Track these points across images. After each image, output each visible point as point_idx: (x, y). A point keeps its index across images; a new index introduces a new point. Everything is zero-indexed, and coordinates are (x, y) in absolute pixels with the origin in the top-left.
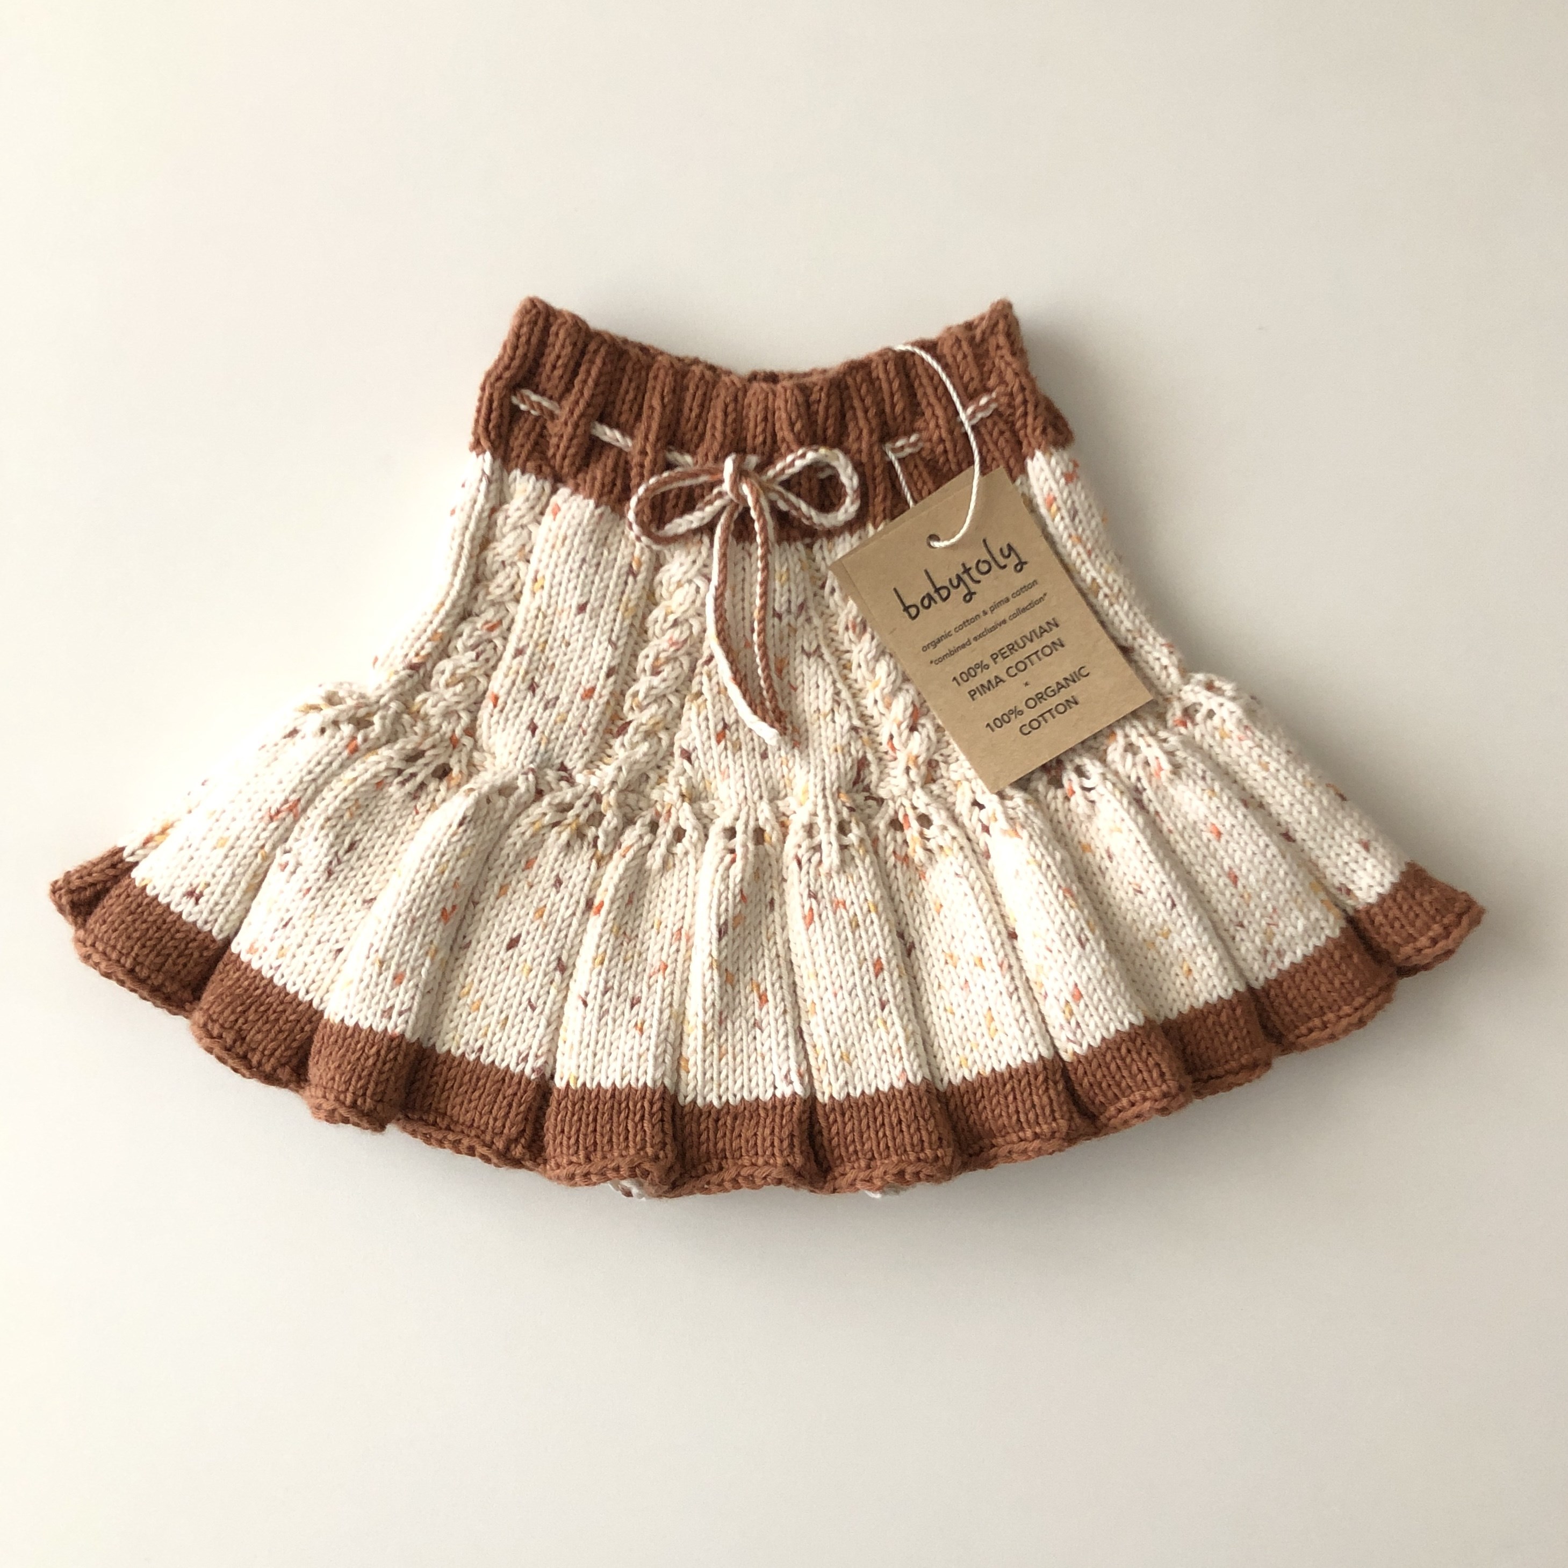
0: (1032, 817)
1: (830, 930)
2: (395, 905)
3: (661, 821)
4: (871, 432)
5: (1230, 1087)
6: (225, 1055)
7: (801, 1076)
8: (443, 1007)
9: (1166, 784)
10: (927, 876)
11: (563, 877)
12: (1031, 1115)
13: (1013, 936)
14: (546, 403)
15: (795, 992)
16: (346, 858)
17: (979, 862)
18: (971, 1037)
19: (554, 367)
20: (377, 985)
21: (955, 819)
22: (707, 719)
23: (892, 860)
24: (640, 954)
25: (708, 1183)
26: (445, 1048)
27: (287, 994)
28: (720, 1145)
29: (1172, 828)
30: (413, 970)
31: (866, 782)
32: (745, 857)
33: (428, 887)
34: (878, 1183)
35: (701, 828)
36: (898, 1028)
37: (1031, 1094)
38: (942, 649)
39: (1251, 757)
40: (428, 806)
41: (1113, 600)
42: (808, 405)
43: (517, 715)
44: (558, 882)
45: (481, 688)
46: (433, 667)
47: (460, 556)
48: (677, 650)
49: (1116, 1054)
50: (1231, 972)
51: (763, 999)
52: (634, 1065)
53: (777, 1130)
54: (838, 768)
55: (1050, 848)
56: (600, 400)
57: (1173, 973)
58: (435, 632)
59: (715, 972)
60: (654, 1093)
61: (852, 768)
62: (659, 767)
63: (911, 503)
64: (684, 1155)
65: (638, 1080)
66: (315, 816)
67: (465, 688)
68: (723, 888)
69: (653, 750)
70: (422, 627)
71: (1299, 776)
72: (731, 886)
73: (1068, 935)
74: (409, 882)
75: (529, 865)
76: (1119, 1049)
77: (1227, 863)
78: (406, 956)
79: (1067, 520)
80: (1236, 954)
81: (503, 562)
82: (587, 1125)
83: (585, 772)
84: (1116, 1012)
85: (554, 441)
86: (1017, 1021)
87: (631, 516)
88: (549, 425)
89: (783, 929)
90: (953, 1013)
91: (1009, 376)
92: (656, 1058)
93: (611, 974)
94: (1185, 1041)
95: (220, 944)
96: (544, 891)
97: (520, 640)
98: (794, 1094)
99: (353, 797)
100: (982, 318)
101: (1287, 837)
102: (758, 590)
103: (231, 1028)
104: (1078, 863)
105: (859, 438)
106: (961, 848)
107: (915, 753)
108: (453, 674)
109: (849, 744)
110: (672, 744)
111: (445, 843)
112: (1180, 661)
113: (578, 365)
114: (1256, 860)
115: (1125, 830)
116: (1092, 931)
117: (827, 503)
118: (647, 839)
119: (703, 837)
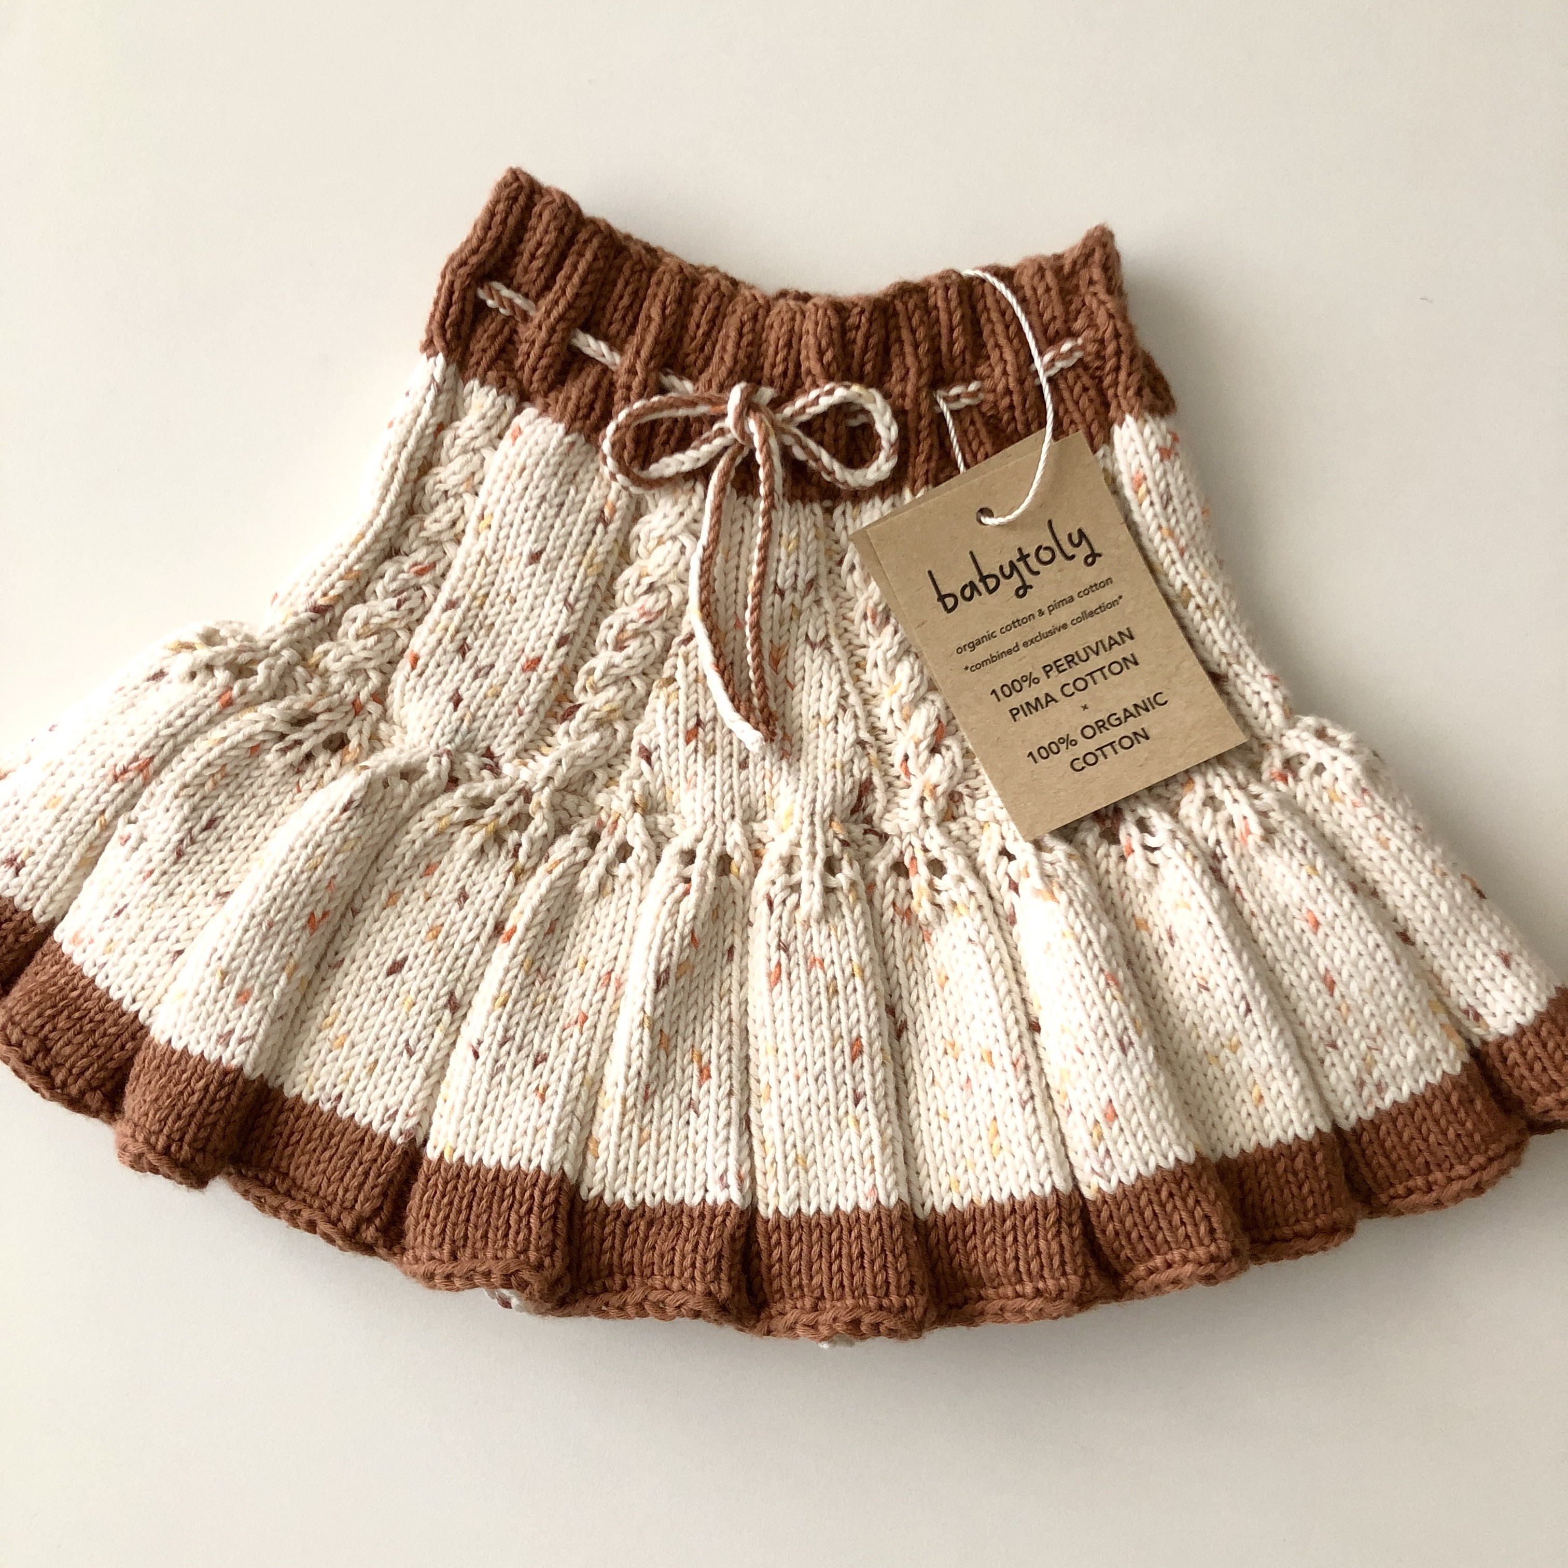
0: (1074, 876)
1: (800, 993)
2: (250, 902)
3: (604, 833)
4: (920, 373)
5: (1298, 1254)
6: (22, 1067)
7: (741, 1179)
8: (300, 1037)
9: (1253, 853)
10: (933, 938)
11: (471, 891)
12: (1034, 1266)
13: (1034, 1027)
14: (519, 301)
15: (747, 1069)
16: (201, 837)
17: (1000, 927)
18: (967, 1153)
19: (533, 257)
20: (216, 1002)
21: (976, 871)
22: (677, 712)
23: (890, 913)
24: (555, 999)
25: (607, 1304)
26: (296, 1091)
27: (109, 1000)
28: (627, 1257)
29: (1255, 910)
30: (263, 987)
31: (867, 811)
32: (702, 889)
33: (294, 884)
34: (824, 1330)
35: (652, 847)
36: (873, 1131)
37: (1036, 1237)
38: (982, 652)
39: (1366, 829)
40: (313, 784)
41: (1207, 613)
42: (844, 330)
43: (440, 683)
44: (463, 897)
45: (399, 645)
46: (344, 612)
47: (392, 478)
48: (650, 622)
49: (1154, 1197)
50: (1315, 1105)
51: (705, 1074)
52: (528, 1140)
53: (701, 1246)
54: (834, 789)
55: (1095, 919)
56: (583, 302)
57: (1238, 1099)
58: (350, 569)
59: (646, 1031)
60: (548, 1179)
61: (851, 791)
62: (610, 766)
63: (962, 468)
64: (579, 1266)
65: (530, 1161)
66: (170, 780)
67: (379, 641)
68: (668, 925)
69: (604, 744)
70: (335, 560)
71: (1428, 860)
72: (680, 924)
73: (1106, 1034)
74: (270, 875)
75: (429, 870)
76: (1158, 1192)
77: (1323, 963)
78: (256, 969)
79: (1158, 507)
80: (1323, 1082)
81: (446, 492)
82: (459, 1212)
83: (516, 761)
84: (1159, 1142)
85: (524, 347)
86: (1029, 1139)
87: (606, 446)
88: (521, 328)
89: (741, 986)
90: (947, 1119)
91: (1101, 318)
92: (556, 1135)
93: (514, 1020)
94: (1247, 1188)
95: (42, 928)
96: (444, 905)
97: (454, 590)
98: (729, 1202)
99: (219, 762)
100: (1073, 248)
101: (1405, 937)
102: (756, 555)
103: (35, 1035)
104: (1129, 942)
105: (904, 379)
106: (980, 907)
107: (933, 781)
108: (366, 623)
109: (852, 761)
110: (630, 739)
111: (322, 831)
112: (1285, 698)
113: (563, 256)
114: (1361, 964)
115: (1195, 907)
116: (1139, 1033)
117: (856, 458)
118: (582, 853)
119: (654, 858)
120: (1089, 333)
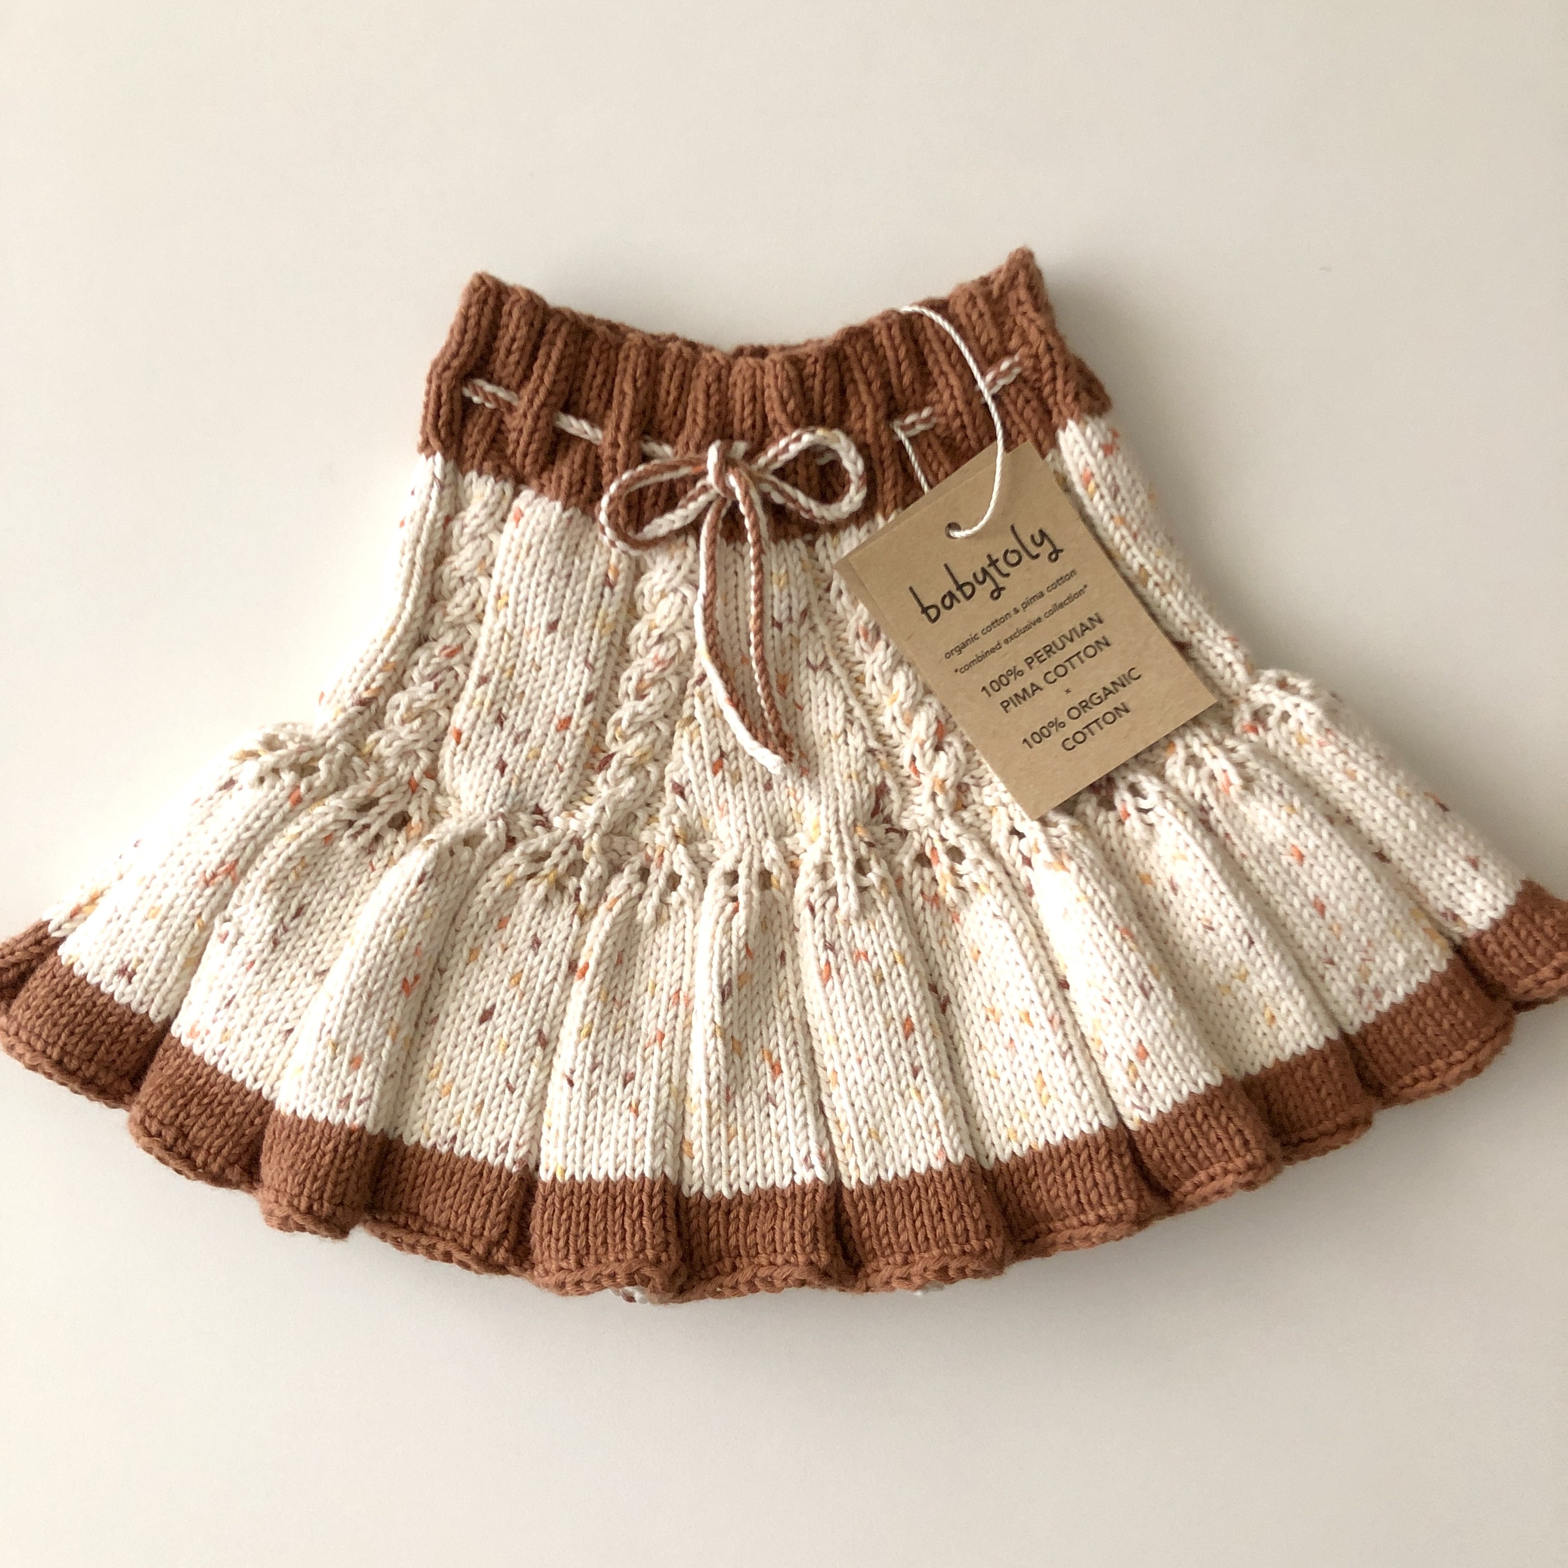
0: (1080, 845)
1: (850, 986)
2: (348, 978)
3: (653, 867)
4: (876, 408)
5: (1324, 1151)
6: (165, 1155)
7: (823, 1158)
8: (409, 1092)
9: (1236, 801)
10: (961, 918)
11: (543, 937)
12: (1094, 1196)
13: (1064, 985)
14: (502, 394)
15: (813, 1059)
16: (292, 925)
17: (1020, 900)
18: (1020, 1105)
19: (509, 352)
20: (331, 1071)
21: (991, 852)
22: (701, 747)
23: (920, 901)
24: (633, 1023)
25: (721, 1286)
26: (414, 1139)
27: (233, 1083)
28: (733, 1241)
29: (1245, 852)
30: (372, 1052)
31: (886, 812)
32: (749, 906)
33: (385, 955)
34: (917, 1280)
35: (697, 871)
36: (934, 1098)
37: (1092, 1170)
38: (968, 654)
39: (1334, 764)
40: (385, 861)
41: (1165, 589)
42: (802, 380)
43: (484, 753)
44: (536, 943)
45: (442, 723)
46: (387, 701)
47: (412, 573)
48: (664, 670)
49: (1191, 1120)
50: (1322, 1017)
51: (776, 1069)
52: (630, 1151)
53: (797, 1222)
54: (853, 797)
55: (1103, 881)
56: (562, 386)
57: (1253, 1021)
58: (387, 661)
59: (719, 1041)
60: (653, 1184)
61: (869, 796)
62: (648, 805)
63: (926, 488)
64: (691, 1255)
65: (634, 1170)
66: (256, 878)
67: (423, 723)
68: (724, 942)
69: (640, 786)
70: (372, 655)
71: (1392, 784)
72: (734, 940)
73: (1128, 983)
74: (362, 950)
75: (502, 924)
76: (1193, 1115)
77: (1311, 890)
78: (363, 1036)
79: (1108, 499)
80: (1326, 995)
81: (462, 578)
82: (578, 1224)
83: (564, 814)
84: (1188, 1072)
85: (513, 436)
86: (1073, 1085)
87: (603, 518)
88: (507, 418)
89: (797, 986)
90: (998, 1078)
91: (1033, 335)
92: (654, 1144)
93: (600, 1047)
94: (1271, 1099)
95: (159, 1027)
96: (520, 953)
97: (484, 666)
98: (816, 1180)
99: (299, 855)
100: (999, 272)
101: (1382, 857)
102: (752, 596)
103: (172, 1124)
104: (1137, 898)
105: (862, 416)
106: (999, 885)
107: (942, 776)
108: (409, 708)
109: (865, 769)
110: (662, 778)
111: (402, 904)
112: (1246, 656)
113: (536, 348)
114: (1346, 886)
115: (1191, 858)
116: (1157, 978)
117: (829, 493)
118: (636, 889)
119: (701, 883)
120: (1024, 350)
